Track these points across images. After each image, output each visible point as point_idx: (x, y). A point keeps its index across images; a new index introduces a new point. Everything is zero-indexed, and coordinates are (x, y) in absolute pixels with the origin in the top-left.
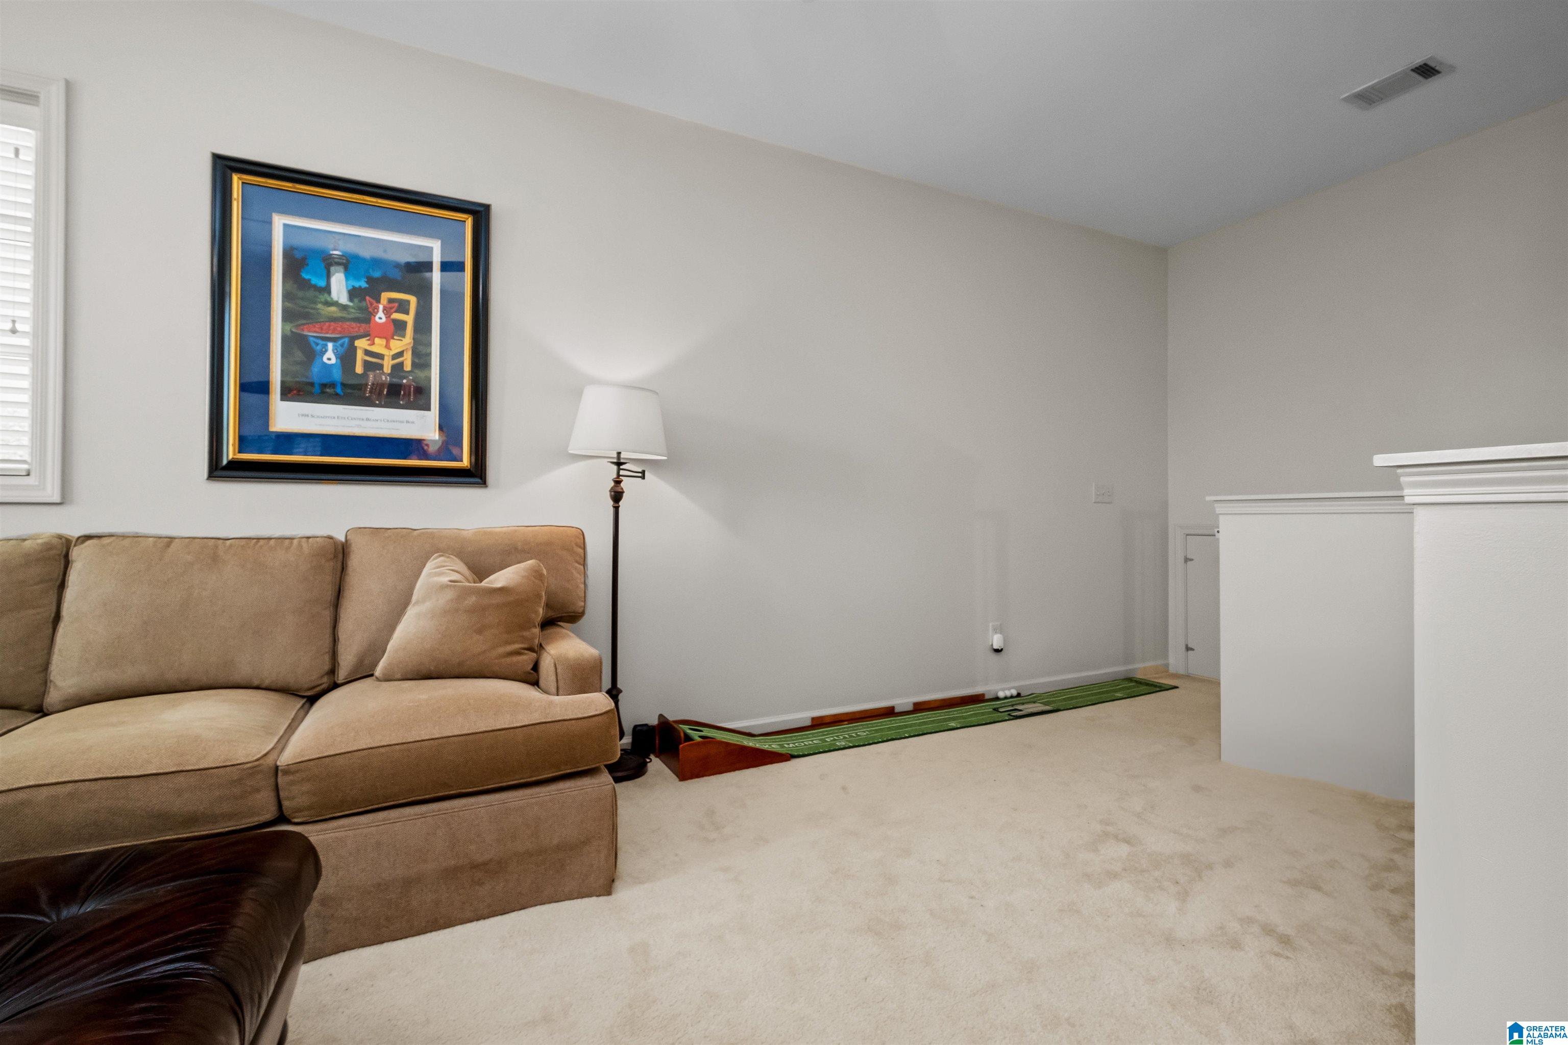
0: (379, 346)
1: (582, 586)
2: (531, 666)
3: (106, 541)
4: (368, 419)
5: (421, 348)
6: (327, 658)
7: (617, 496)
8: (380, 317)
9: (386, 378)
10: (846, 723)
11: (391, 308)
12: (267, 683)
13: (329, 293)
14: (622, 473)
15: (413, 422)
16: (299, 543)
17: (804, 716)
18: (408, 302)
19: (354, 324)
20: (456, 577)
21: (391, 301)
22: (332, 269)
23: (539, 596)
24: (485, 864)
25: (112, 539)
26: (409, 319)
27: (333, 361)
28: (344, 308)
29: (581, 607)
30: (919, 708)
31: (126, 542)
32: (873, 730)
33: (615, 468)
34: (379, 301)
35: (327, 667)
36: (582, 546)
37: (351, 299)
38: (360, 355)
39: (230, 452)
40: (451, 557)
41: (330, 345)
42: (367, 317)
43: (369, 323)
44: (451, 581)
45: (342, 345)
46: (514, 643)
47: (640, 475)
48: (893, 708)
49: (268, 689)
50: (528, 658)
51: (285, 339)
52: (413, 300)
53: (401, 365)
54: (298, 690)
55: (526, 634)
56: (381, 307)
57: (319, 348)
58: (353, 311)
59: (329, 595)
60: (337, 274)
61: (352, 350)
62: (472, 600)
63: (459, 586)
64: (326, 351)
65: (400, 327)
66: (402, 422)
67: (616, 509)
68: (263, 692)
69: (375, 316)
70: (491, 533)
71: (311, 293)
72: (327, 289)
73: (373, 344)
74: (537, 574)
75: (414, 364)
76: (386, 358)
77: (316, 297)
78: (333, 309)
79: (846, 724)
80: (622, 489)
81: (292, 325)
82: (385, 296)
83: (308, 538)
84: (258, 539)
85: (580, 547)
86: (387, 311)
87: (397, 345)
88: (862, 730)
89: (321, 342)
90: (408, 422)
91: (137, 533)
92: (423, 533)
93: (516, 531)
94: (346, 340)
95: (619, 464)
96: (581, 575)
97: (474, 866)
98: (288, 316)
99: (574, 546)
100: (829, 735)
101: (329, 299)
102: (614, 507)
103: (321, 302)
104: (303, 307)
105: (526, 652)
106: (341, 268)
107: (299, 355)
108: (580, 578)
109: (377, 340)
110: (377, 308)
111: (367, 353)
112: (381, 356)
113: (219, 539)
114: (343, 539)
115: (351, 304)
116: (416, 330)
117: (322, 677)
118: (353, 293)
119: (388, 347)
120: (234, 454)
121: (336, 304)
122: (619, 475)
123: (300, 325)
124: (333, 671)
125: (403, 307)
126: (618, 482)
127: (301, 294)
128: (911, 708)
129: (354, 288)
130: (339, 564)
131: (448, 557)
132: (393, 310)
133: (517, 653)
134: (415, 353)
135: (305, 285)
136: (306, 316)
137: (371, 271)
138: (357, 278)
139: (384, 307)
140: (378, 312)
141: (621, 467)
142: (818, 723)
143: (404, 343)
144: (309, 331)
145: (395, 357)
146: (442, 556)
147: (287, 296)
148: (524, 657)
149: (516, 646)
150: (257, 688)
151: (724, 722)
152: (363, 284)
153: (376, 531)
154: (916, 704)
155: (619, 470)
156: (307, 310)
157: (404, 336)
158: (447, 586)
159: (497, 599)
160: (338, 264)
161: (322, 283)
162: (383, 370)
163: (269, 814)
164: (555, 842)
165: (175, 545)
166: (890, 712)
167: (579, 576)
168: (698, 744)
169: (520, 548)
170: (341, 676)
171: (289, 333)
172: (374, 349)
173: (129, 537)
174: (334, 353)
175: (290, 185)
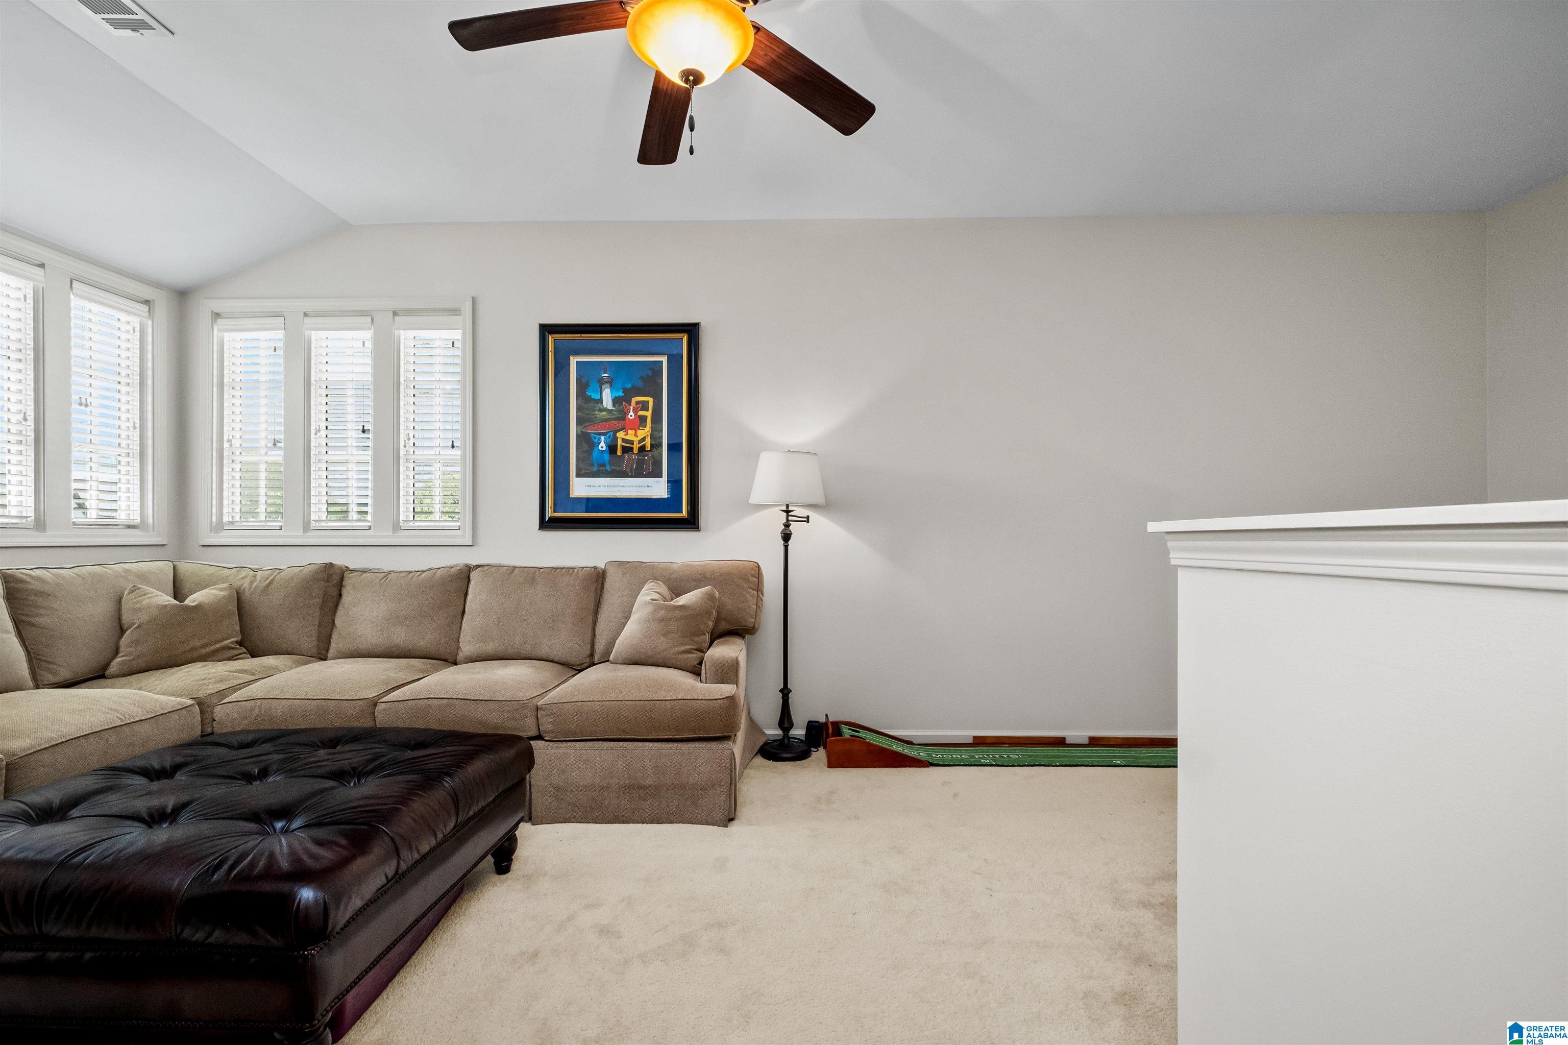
0: (631, 436)
1: (755, 607)
2: (697, 662)
3: (485, 568)
4: (624, 486)
5: (656, 433)
6: (589, 646)
7: (786, 537)
8: (631, 415)
9: (635, 457)
10: (1007, 745)
11: (638, 408)
12: (556, 659)
13: (602, 403)
14: (790, 518)
15: (651, 486)
16: (578, 570)
17: (966, 734)
18: (648, 402)
19: (616, 422)
20: (656, 596)
21: (637, 403)
22: (603, 386)
23: (710, 613)
24: (647, 787)
25: (488, 567)
26: (648, 414)
27: (604, 449)
28: (610, 411)
29: (753, 622)
30: (1095, 742)
31: (493, 570)
32: (1027, 755)
33: (785, 514)
34: (630, 405)
35: (588, 653)
36: (757, 576)
37: (614, 405)
38: (620, 442)
39: (550, 513)
40: (659, 583)
41: (603, 438)
42: (623, 416)
43: (625, 420)
44: (651, 600)
45: (609, 437)
46: (686, 645)
47: (805, 519)
48: (1064, 739)
49: (556, 663)
50: (695, 656)
51: (578, 436)
52: (651, 400)
53: (644, 446)
54: (573, 665)
55: (696, 639)
56: (632, 408)
57: (596, 440)
58: (615, 413)
59: (592, 607)
60: (606, 390)
61: (616, 439)
62: (662, 613)
63: (658, 603)
64: (600, 442)
65: (643, 419)
66: (645, 487)
67: (786, 547)
68: (555, 664)
69: (628, 415)
70: (691, 566)
71: (591, 405)
72: (600, 401)
73: (627, 434)
74: (710, 597)
75: (652, 446)
76: (635, 443)
77: (594, 407)
78: (604, 413)
79: (1007, 747)
80: (790, 531)
81: (581, 427)
82: (634, 400)
83: (583, 568)
84: (557, 568)
85: (755, 577)
86: (635, 411)
87: (641, 433)
88: (1015, 754)
89: (597, 437)
90: (648, 486)
91: (500, 564)
92: (649, 565)
93: (707, 564)
94: (612, 433)
95: (787, 512)
96: (753, 598)
97: (641, 787)
98: (579, 421)
99: (749, 575)
100: (979, 754)
101: (601, 407)
102: (784, 545)
103: (597, 410)
104: (588, 414)
105: (695, 652)
106: (608, 385)
107: (585, 447)
108: (752, 602)
109: (630, 431)
110: (629, 409)
111: (624, 440)
112: (632, 442)
113: (537, 568)
114: (604, 568)
115: (614, 409)
116: (653, 422)
117: (585, 658)
118: (616, 401)
119: (636, 435)
120: (552, 514)
121: (606, 410)
122: (788, 520)
123: (585, 427)
124: (592, 655)
125: (644, 406)
126: (787, 526)
127: (586, 406)
128: (1086, 742)
129: (616, 398)
130: (599, 586)
131: (656, 583)
132: (639, 410)
133: (688, 652)
134: (652, 437)
135: (588, 399)
136: (589, 420)
137: (625, 384)
138: (618, 390)
139: (633, 408)
140: (630, 412)
141: (789, 514)
142: (979, 742)
143: (645, 432)
144: (591, 430)
145: (640, 442)
146: (652, 582)
147: (579, 409)
148: (693, 655)
149: (688, 647)
150: (552, 661)
151: (887, 729)
152: (621, 394)
153: (621, 563)
154: (1091, 739)
155: (788, 516)
156: (590, 416)
157: (645, 427)
158: (649, 602)
159: (677, 614)
160: (607, 383)
161: (597, 397)
162: (633, 451)
163: (533, 732)
164: (692, 781)
165: (516, 571)
166: (1060, 742)
167: (751, 598)
168: (848, 740)
169: (708, 577)
170: (596, 658)
171: (580, 433)
172: (627, 437)
173: (496, 566)
174: (605, 442)
175: (579, 335)
